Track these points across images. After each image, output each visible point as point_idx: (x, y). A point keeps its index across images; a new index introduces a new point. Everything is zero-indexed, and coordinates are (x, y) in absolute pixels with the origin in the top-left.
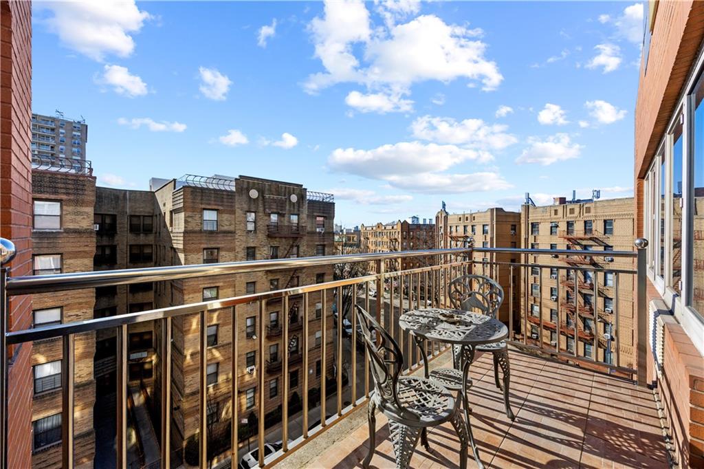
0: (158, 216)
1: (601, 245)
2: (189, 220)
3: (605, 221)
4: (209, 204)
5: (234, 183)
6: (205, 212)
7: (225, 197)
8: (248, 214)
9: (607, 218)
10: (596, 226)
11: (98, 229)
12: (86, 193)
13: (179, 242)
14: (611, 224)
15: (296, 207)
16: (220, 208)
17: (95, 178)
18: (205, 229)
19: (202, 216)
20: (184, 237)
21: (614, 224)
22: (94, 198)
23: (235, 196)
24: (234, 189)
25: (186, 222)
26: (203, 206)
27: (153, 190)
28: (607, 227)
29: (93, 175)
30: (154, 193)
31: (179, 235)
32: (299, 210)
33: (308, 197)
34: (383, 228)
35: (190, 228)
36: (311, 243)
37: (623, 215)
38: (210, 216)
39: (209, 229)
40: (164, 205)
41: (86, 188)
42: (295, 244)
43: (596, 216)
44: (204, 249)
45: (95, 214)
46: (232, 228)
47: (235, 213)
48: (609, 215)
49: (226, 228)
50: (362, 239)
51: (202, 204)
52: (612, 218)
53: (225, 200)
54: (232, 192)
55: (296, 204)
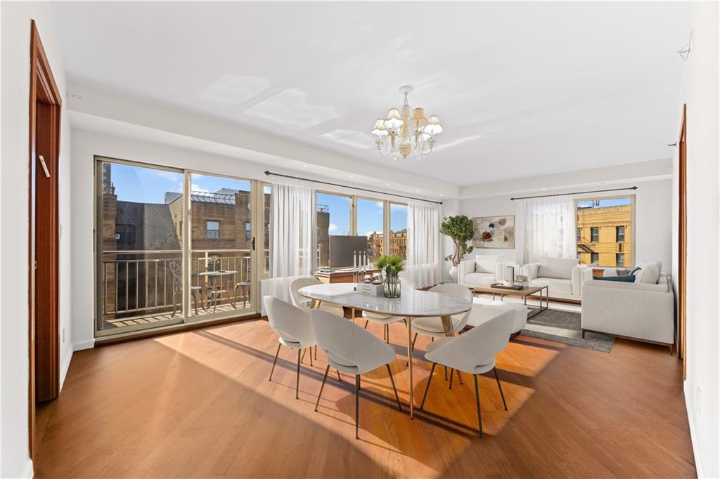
1: (588, 252)
2: (195, 230)
3: (592, 229)
4: (211, 216)
5: (234, 198)
6: (208, 223)
7: (226, 209)
8: (247, 224)
9: (594, 226)
10: (584, 234)
11: (119, 238)
12: (109, 208)
14: (597, 232)
16: (221, 219)
17: (116, 196)
18: (208, 237)
19: (206, 226)
21: (600, 231)
22: (115, 213)
23: (234, 209)
24: (234, 203)
25: (192, 231)
26: (207, 218)
27: (168, 203)
28: (594, 235)
29: (115, 194)
30: (168, 205)
34: (394, 235)
35: (195, 237)
37: (607, 223)
38: (212, 226)
39: (212, 237)
40: (176, 216)
41: (109, 204)
43: (583, 224)
45: (116, 225)
46: (232, 237)
47: (234, 224)
48: (596, 223)
49: (227, 237)
51: (205, 216)
52: (597, 226)
53: (226, 213)
54: (232, 205)
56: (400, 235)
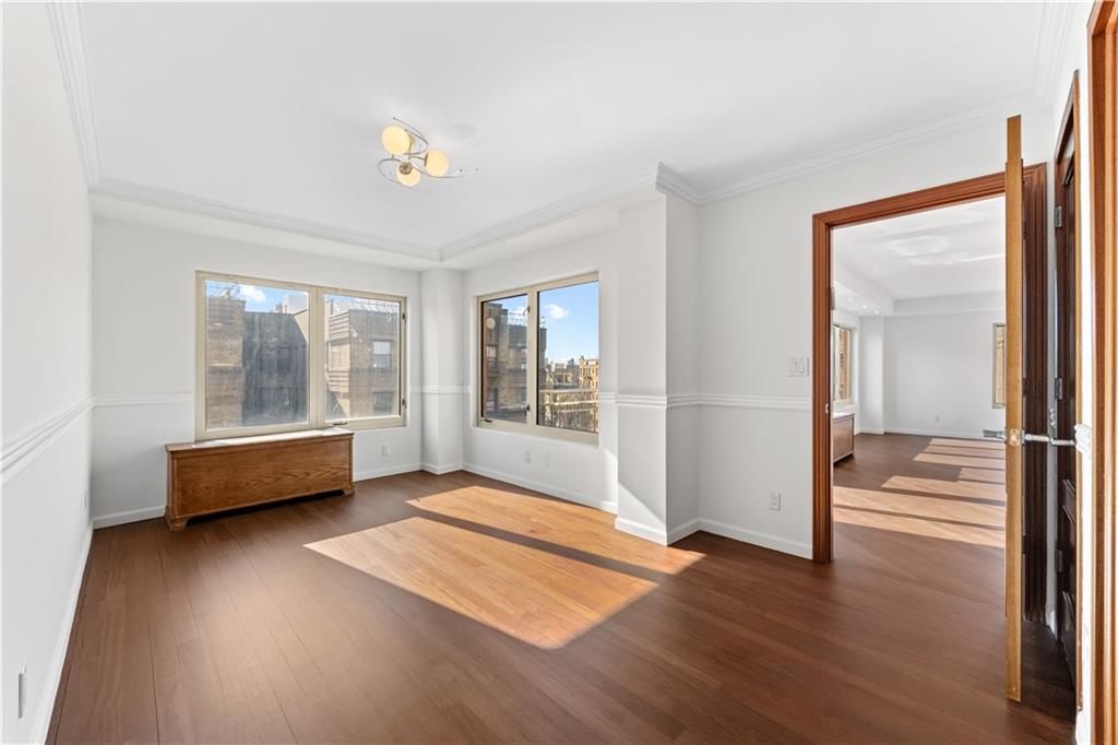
0: (301, 348)
4: (381, 333)
6: (376, 344)
12: (234, 321)
13: (342, 384)
15: (493, 335)
16: (394, 338)
17: (244, 300)
18: (376, 366)
19: (372, 349)
20: (350, 377)
22: (243, 329)
25: (352, 357)
26: (374, 336)
30: (293, 316)
31: (342, 374)
32: (497, 341)
33: (510, 322)
36: (514, 385)
38: (381, 348)
39: (380, 366)
41: (232, 313)
42: (492, 386)
44: (375, 393)
45: (243, 348)
50: (581, 379)
51: (372, 333)
55: (493, 332)
56: (594, 363)
